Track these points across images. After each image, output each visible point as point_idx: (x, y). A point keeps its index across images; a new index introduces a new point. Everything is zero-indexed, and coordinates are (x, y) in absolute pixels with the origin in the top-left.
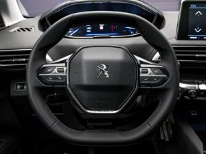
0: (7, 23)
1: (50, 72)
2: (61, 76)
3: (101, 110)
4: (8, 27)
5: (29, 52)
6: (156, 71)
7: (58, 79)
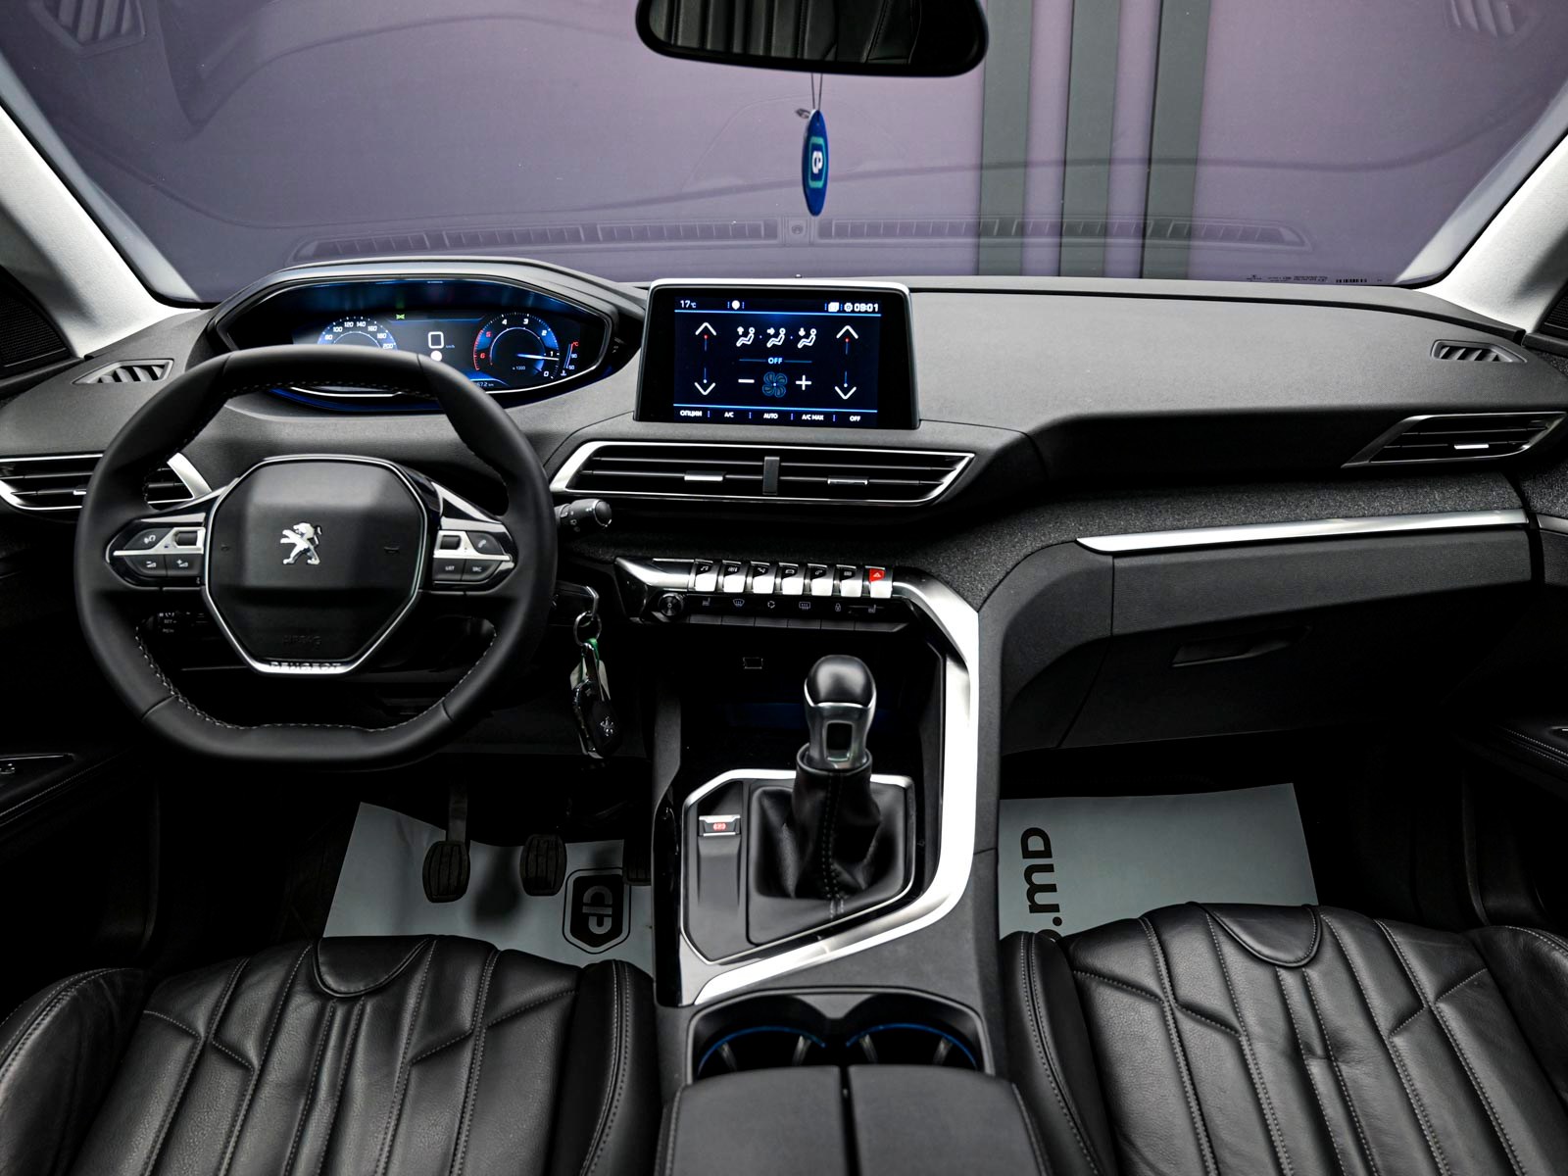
0: (83, 342)
1: (151, 545)
2: (184, 557)
3: (301, 664)
4: (88, 357)
5: (91, 464)
6: (483, 543)
7: (177, 567)
